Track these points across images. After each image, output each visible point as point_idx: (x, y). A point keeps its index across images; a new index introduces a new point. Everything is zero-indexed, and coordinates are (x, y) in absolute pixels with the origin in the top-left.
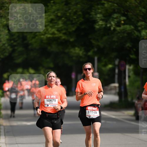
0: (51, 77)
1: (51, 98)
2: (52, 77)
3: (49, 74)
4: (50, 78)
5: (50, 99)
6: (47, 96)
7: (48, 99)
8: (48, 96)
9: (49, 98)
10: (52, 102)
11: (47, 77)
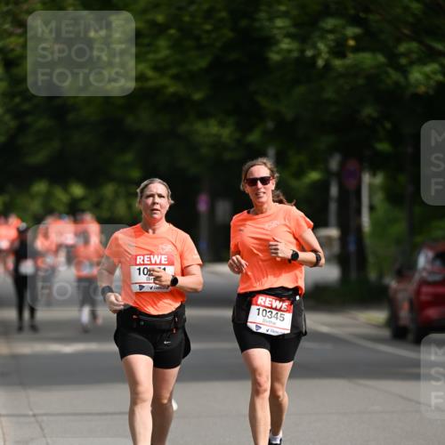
0: (152, 196)
1: (153, 262)
2: (156, 197)
3: (146, 186)
4: (150, 201)
6: (138, 257)
7: (142, 268)
8: (144, 256)
9: (146, 262)
11: (139, 195)
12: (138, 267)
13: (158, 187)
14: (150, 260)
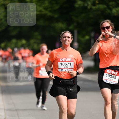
0: (65, 37)
1: (66, 61)
2: (67, 37)
3: (63, 33)
5: (65, 63)
6: (61, 59)
7: (62, 63)
8: (63, 58)
9: (64, 61)
10: (67, 66)
11: (61, 37)
12: (61, 63)
13: (68, 34)
14: (65, 60)
